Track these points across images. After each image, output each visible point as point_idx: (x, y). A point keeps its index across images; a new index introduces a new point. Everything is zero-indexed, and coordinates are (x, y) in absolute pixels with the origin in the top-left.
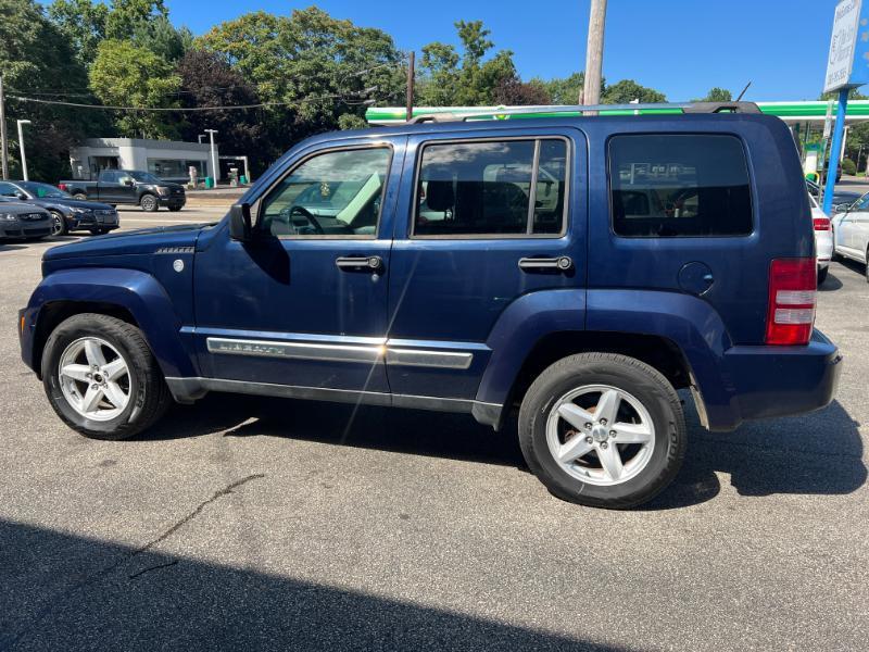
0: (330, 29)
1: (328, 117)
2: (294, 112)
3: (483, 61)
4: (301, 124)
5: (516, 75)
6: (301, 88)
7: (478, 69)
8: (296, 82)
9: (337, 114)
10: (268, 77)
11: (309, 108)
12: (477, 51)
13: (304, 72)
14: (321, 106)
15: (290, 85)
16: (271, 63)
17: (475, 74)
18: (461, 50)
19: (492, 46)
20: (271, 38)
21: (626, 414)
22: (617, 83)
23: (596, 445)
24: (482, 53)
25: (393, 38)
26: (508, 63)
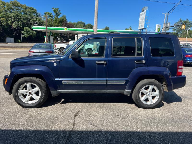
0: (20, 6)
1: (21, 28)
2: (11, 26)
3: (59, 17)
4: (13, 29)
5: (67, 21)
6: (13, 20)
7: (58, 19)
8: (12, 18)
9: (23, 27)
10: (3, 17)
11: (15, 25)
12: (58, 15)
13: (13, 16)
14: (19, 25)
15: (10, 19)
16: (4, 13)
17: (58, 20)
18: (54, 14)
19: (61, 14)
20: (4, 7)
21: (154, 90)
22: (87, 24)
23: (148, 97)
24: (59, 15)
25: (37, 10)
26: (65, 18)
